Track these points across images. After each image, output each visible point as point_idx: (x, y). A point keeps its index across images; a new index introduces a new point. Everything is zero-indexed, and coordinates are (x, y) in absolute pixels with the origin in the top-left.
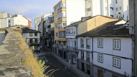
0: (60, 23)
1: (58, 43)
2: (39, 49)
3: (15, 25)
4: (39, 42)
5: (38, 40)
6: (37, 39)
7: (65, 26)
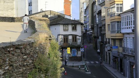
0: (112, 6)
1: (112, 43)
2: (79, 54)
3: (39, 11)
4: (79, 41)
5: (78, 37)
6: (76, 36)
7: (120, 13)
